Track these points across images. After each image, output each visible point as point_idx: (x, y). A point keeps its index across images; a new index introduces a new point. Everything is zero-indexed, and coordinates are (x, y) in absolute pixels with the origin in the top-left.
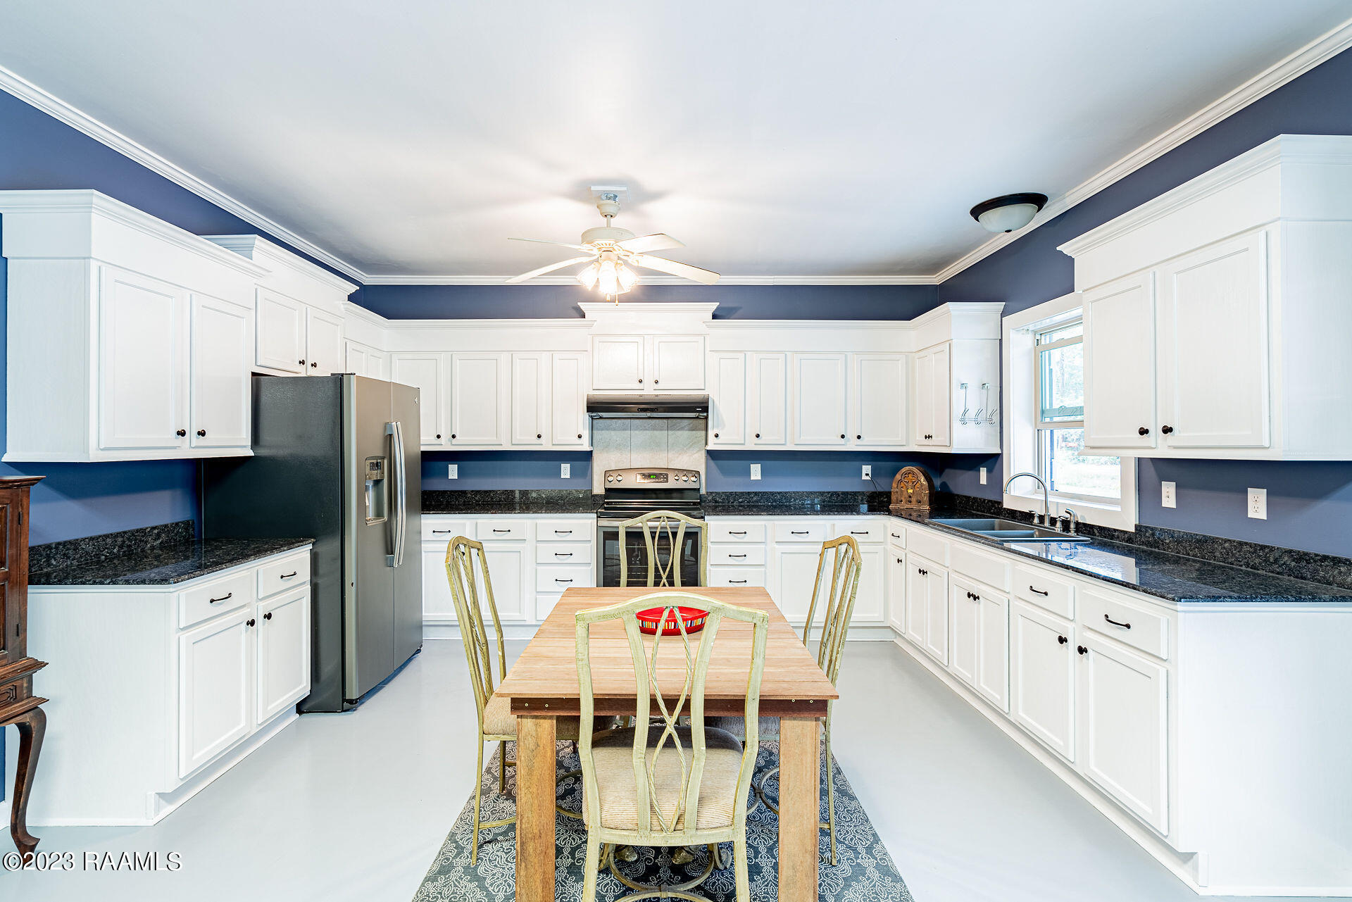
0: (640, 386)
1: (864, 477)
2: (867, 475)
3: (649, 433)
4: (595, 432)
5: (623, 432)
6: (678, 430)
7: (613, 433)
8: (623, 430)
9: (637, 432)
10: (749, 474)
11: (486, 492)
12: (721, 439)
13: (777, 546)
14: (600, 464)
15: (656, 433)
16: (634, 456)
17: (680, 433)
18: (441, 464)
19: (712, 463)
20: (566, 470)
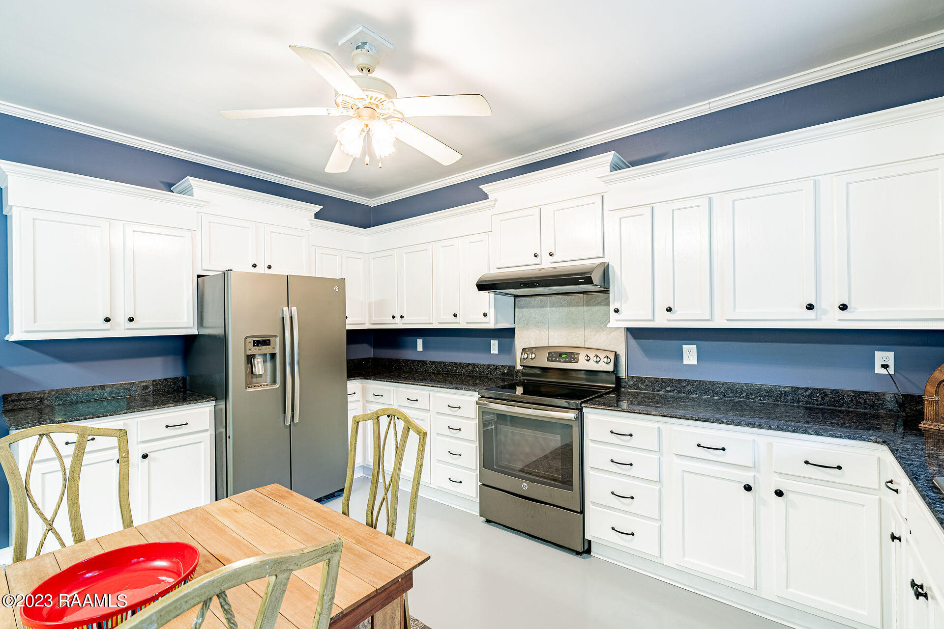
0: (537, 260)
1: (879, 370)
2: (885, 366)
3: (565, 309)
4: (517, 310)
5: (541, 309)
6: (595, 305)
7: (532, 310)
8: (541, 307)
9: (554, 309)
10: (681, 357)
11: (439, 363)
12: (624, 314)
13: (676, 460)
14: (522, 340)
15: (573, 309)
16: (551, 333)
17: (597, 308)
18: (411, 339)
19: (632, 341)
20: (494, 345)
